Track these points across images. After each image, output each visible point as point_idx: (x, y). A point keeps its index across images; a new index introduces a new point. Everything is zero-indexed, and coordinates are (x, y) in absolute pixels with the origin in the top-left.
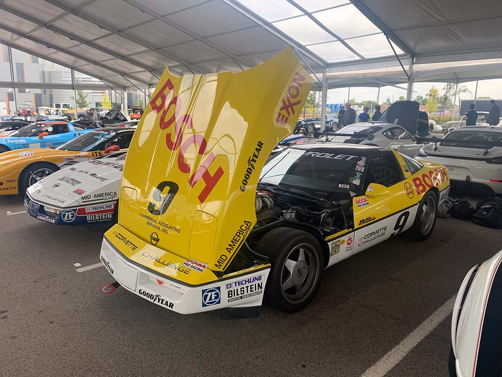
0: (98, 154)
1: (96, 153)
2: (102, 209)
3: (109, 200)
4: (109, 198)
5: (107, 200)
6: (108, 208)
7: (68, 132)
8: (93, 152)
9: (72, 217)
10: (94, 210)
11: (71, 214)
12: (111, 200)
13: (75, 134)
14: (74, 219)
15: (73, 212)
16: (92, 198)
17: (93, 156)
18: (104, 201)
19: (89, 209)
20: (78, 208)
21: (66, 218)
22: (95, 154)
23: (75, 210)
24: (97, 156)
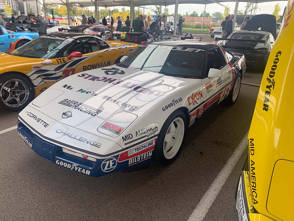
0: (62, 60)
1: (60, 59)
2: (144, 149)
3: (151, 136)
4: (152, 134)
5: (149, 137)
6: (150, 146)
7: (2, 34)
8: (57, 59)
9: (113, 165)
10: (137, 152)
11: (113, 162)
12: (153, 135)
13: (9, 36)
14: (115, 166)
15: (115, 159)
16: (135, 138)
17: (59, 63)
18: (146, 138)
19: (132, 152)
20: (120, 153)
21: (106, 168)
22: (59, 61)
23: (116, 157)
24: (61, 63)
